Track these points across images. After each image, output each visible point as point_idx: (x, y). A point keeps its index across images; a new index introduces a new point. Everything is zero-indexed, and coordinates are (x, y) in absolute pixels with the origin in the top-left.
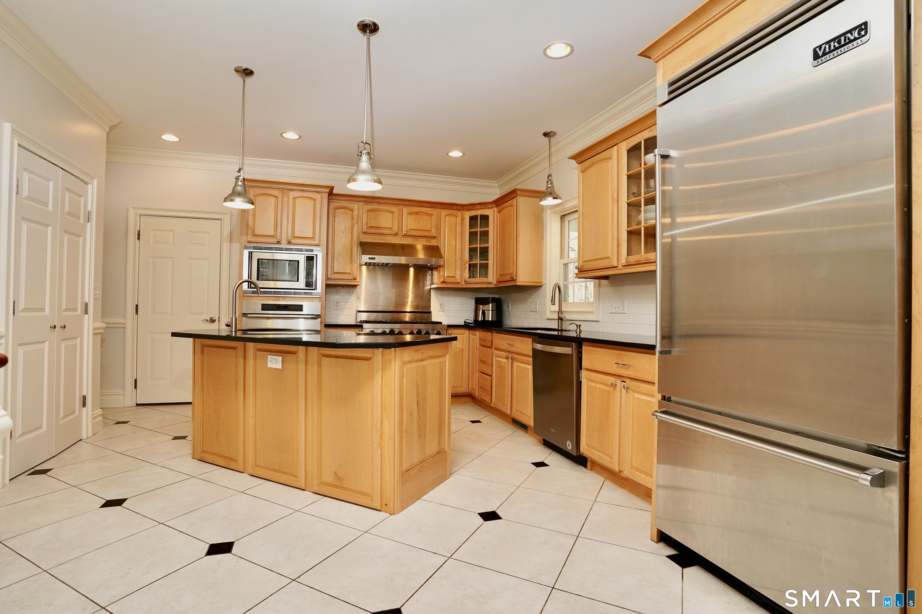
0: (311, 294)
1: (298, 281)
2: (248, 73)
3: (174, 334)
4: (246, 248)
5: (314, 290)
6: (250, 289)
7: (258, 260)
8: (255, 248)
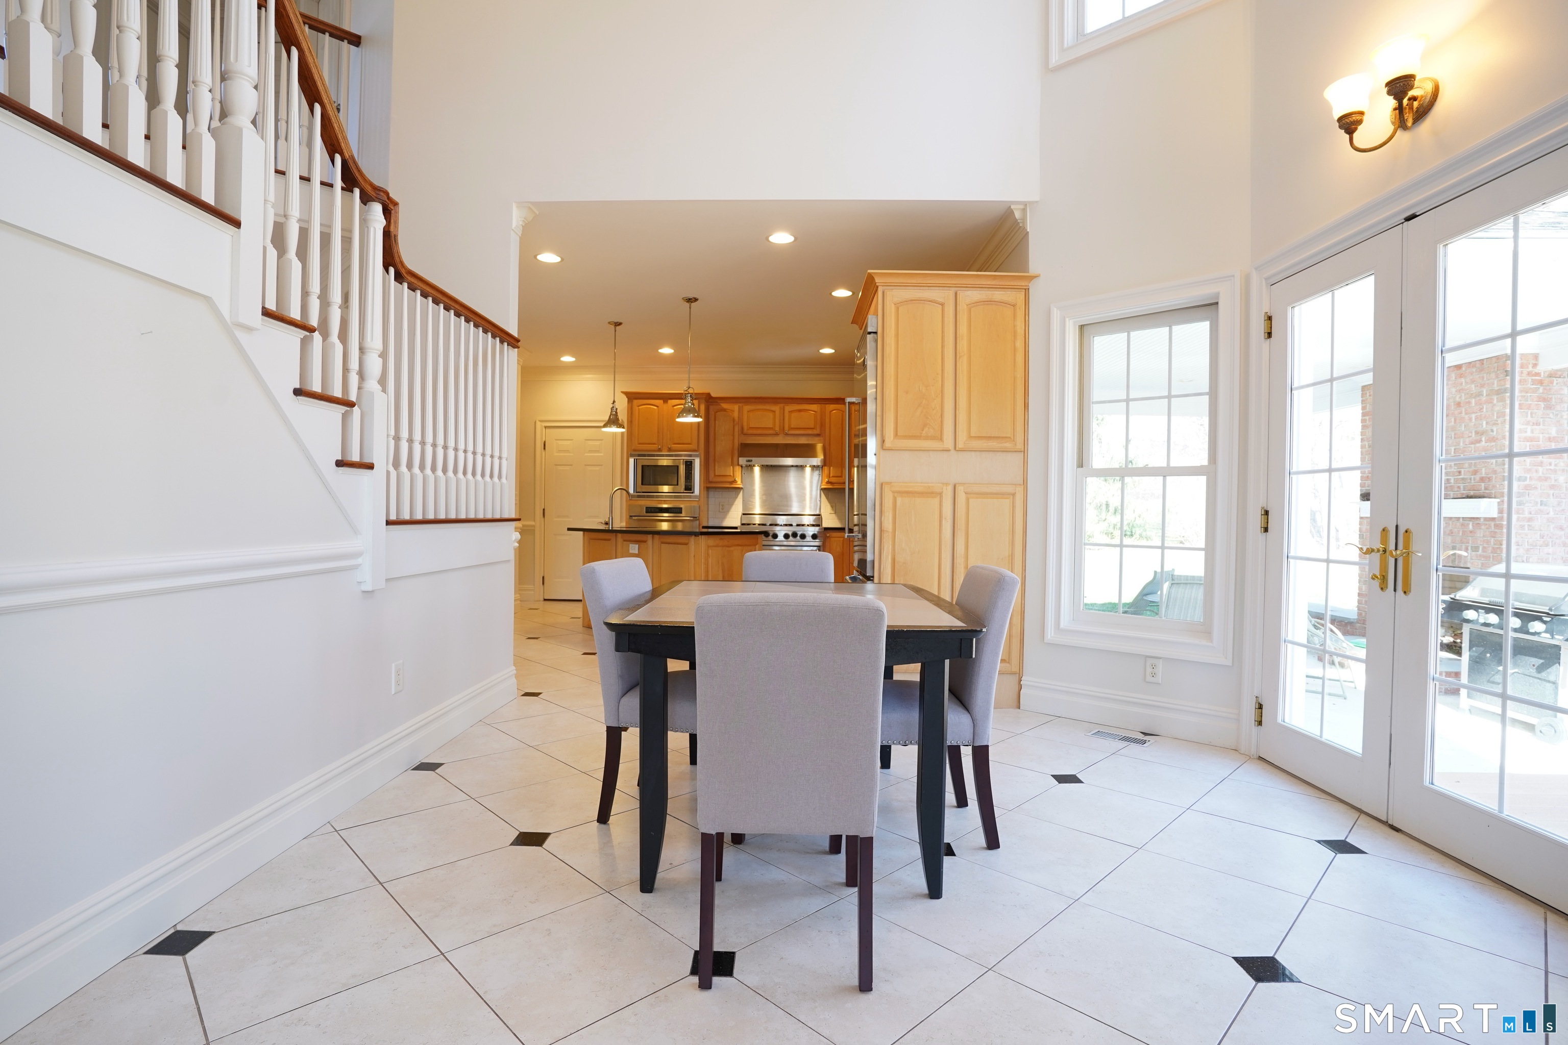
0: (690, 497)
1: (678, 485)
2: (618, 324)
3: (569, 529)
4: (632, 456)
5: (693, 493)
6: (635, 494)
7: (642, 466)
8: (639, 455)
